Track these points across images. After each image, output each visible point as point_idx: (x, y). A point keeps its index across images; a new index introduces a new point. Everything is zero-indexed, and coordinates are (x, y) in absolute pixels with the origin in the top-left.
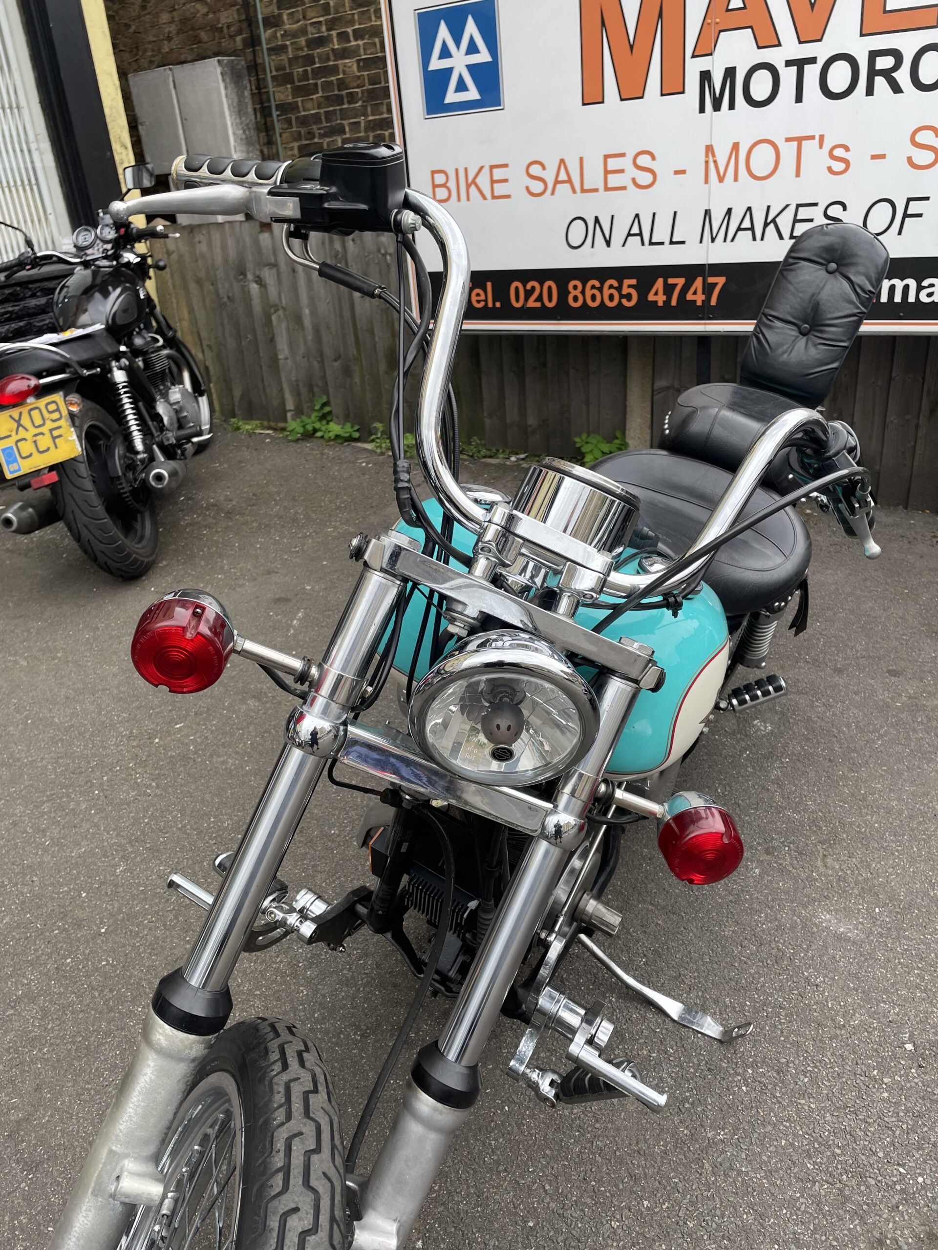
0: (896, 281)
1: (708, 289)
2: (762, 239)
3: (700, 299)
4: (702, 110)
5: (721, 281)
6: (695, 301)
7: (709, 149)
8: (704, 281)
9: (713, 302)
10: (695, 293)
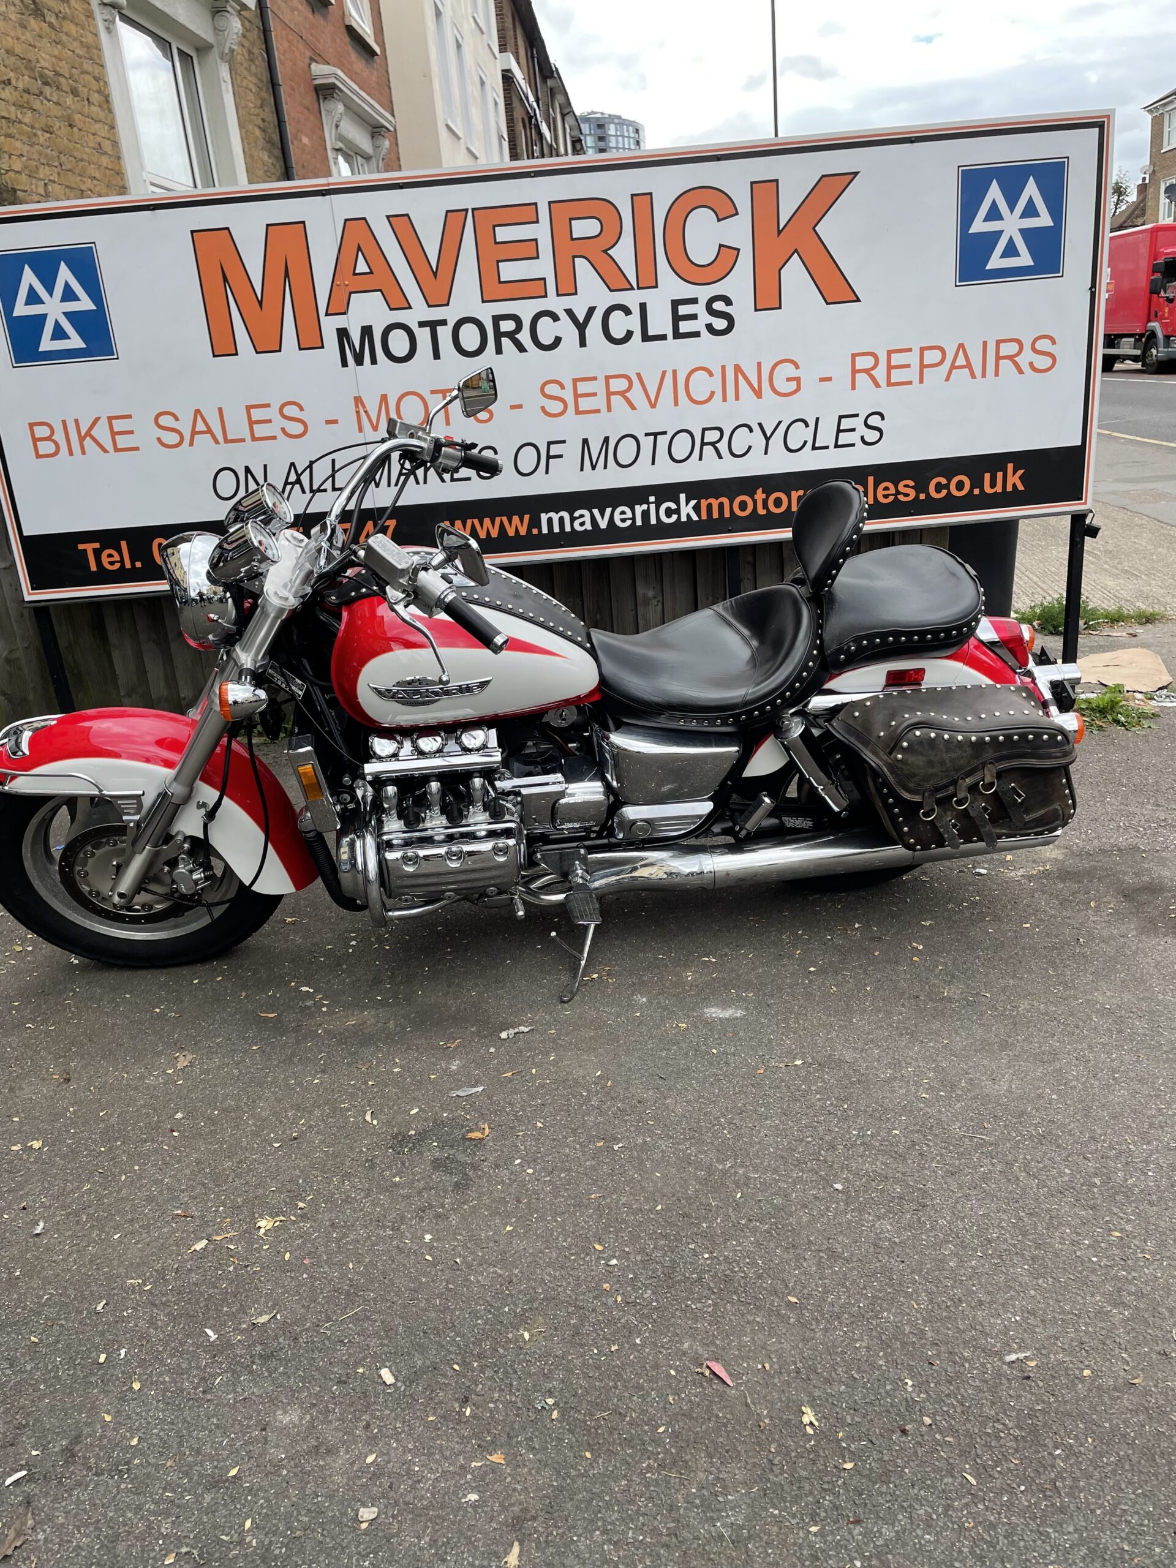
4: (345, 364)
5: (390, 523)
7: (358, 400)
8: (375, 524)
10: (368, 536)
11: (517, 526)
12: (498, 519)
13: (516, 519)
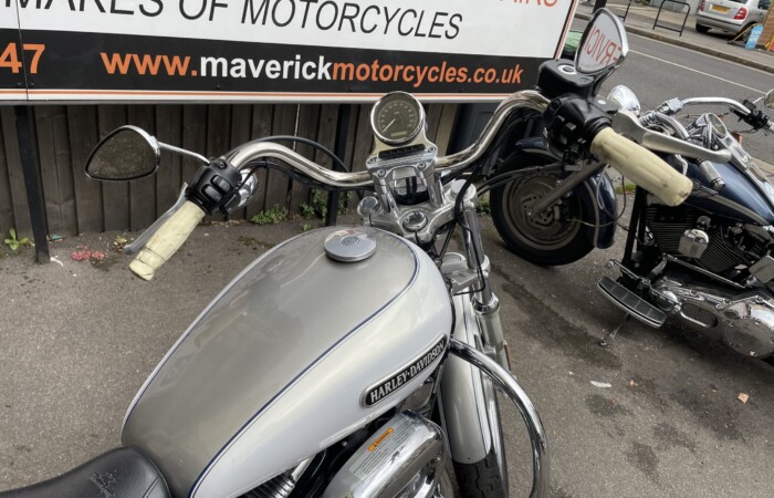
0: (211, 59)
1: (25, 57)
2: (82, 9)
3: (15, 66)
5: (40, 48)
6: (10, 69)
8: (19, 49)
9: (34, 70)
10: (8, 59)
11: (177, 66)
12: (158, 58)
13: (176, 59)
